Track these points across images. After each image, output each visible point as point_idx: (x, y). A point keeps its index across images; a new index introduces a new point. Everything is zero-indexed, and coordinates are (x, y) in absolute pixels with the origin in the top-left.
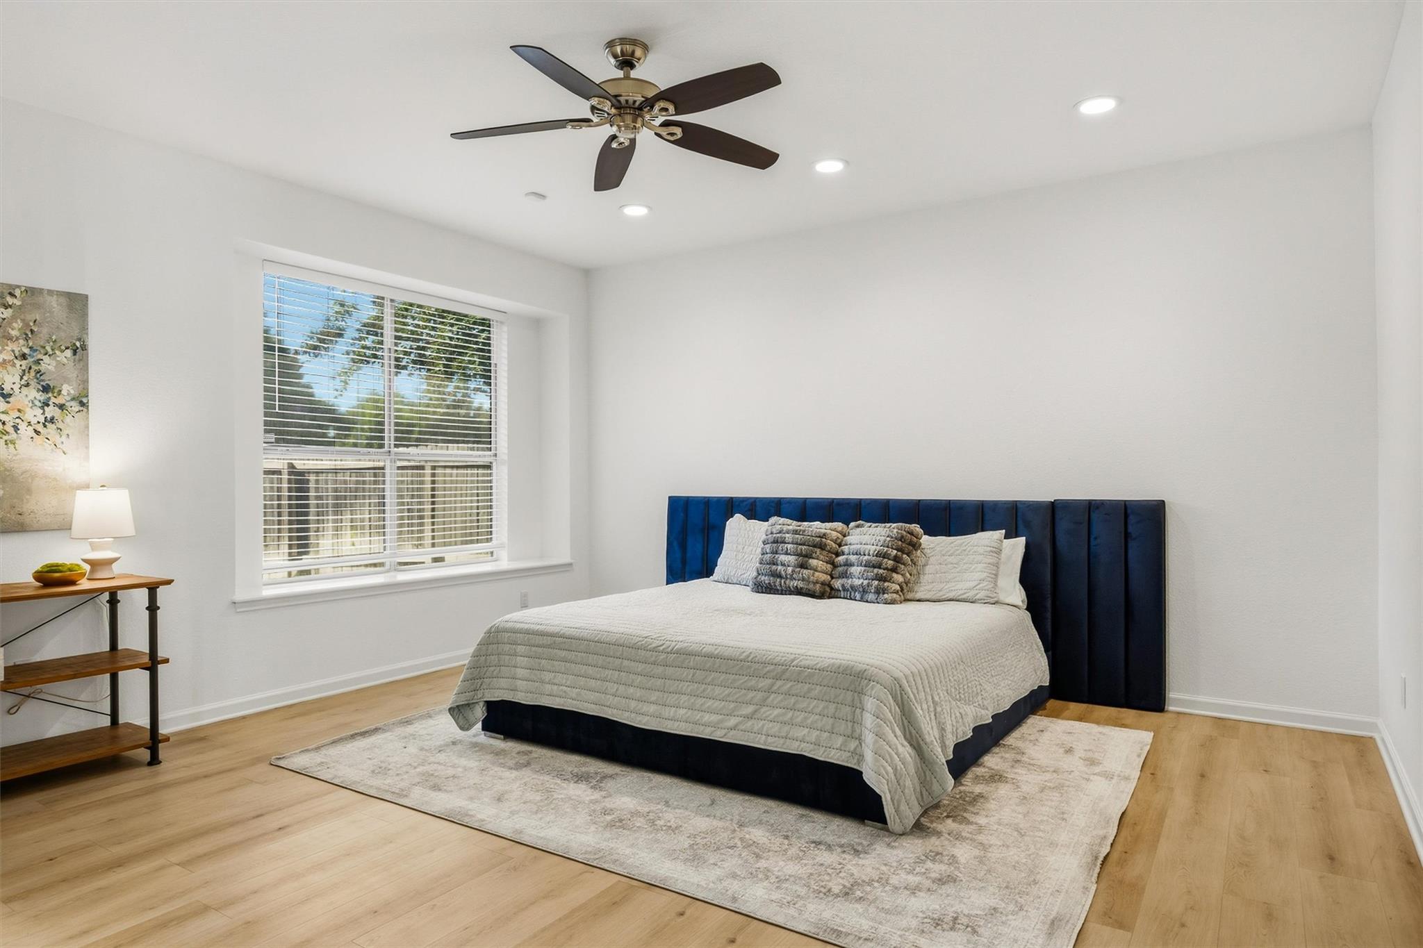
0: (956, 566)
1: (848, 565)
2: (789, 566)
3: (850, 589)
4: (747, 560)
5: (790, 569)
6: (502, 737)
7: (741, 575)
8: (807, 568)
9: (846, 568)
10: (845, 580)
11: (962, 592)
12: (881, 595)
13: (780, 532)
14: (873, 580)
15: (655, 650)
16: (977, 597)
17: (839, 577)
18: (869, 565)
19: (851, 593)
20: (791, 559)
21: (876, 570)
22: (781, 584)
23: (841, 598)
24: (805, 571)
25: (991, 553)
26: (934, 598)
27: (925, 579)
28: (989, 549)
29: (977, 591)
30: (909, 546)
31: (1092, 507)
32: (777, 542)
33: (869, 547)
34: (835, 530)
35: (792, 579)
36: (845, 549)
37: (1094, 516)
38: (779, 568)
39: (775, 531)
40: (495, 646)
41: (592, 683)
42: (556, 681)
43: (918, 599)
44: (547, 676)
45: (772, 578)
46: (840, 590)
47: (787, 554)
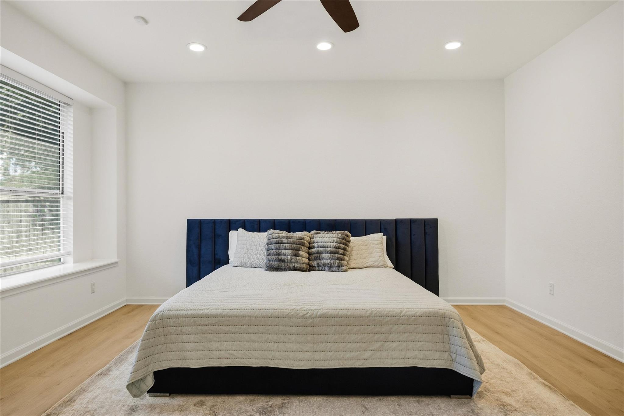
0: (366, 250)
1: (319, 253)
2: (288, 256)
3: (322, 266)
4: (254, 254)
5: (289, 257)
6: (168, 394)
7: (252, 262)
8: (298, 256)
9: (318, 255)
10: (318, 261)
11: (373, 263)
12: (341, 268)
13: (278, 238)
14: (335, 260)
15: (303, 317)
16: (380, 265)
17: (314, 260)
18: (331, 252)
19: (322, 268)
20: (289, 252)
21: (336, 255)
22: (285, 266)
23: (316, 270)
24: (297, 257)
25: (380, 244)
26: (360, 266)
27: (353, 257)
28: (379, 242)
29: (379, 262)
30: (346, 242)
31: (412, 222)
32: (278, 243)
33: (328, 243)
34: (306, 235)
35: (291, 262)
36: (315, 245)
37: (413, 225)
38: (283, 257)
39: (274, 237)
40: (161, 330)
41: (256, 345)
42: (223, 348)
43: (352, 268)
44: (215, 345)
45: (279, 263)
46: (316, 267)
47: (285, 249)
